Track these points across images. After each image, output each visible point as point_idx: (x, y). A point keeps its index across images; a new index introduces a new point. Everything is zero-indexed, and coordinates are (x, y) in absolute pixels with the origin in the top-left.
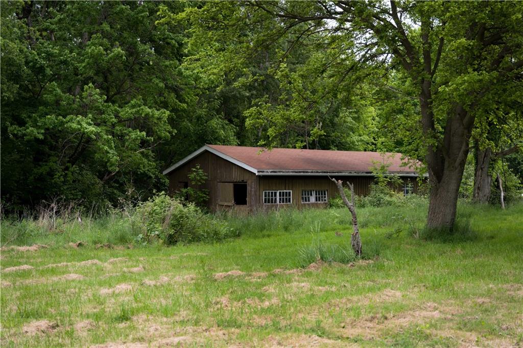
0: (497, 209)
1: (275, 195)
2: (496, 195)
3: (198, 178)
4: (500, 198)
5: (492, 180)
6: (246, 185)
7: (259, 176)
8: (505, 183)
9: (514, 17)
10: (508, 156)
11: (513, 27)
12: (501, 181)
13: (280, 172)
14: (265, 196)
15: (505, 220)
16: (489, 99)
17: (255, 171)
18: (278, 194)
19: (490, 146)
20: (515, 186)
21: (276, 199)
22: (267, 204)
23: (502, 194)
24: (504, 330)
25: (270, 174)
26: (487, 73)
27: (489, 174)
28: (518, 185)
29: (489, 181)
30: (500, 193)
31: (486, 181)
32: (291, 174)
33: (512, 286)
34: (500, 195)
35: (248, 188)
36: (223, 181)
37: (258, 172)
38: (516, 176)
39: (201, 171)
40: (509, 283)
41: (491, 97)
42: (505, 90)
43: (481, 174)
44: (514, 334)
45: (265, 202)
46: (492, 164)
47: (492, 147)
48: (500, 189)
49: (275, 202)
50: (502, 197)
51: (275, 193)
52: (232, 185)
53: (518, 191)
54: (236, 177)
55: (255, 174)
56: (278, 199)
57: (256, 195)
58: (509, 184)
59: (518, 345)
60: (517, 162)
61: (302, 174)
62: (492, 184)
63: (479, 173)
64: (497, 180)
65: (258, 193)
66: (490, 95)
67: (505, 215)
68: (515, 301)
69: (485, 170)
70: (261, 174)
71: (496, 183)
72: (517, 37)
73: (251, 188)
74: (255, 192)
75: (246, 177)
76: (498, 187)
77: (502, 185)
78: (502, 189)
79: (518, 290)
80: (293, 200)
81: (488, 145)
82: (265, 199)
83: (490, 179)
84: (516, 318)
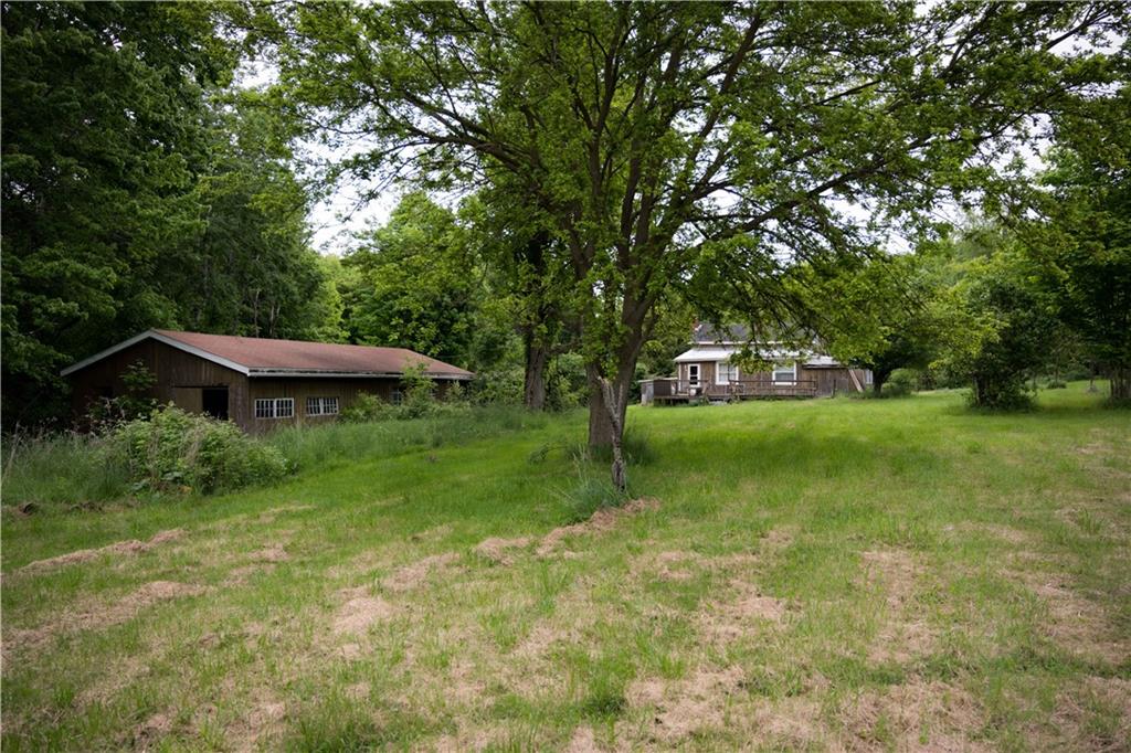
1: (272, 406)
3: (141, 380)
6: (227, 391)
7: (251, 377)
13: (280, 371)
14: (258, 407)
17: (245, 370)
18: (275, 404)
21: (272, 412)
22: (260, 418)
25: (266, 374)
31: (540, 384)
32: (294, 374)
35: (231, 396)
36: (183, 384)
37: (251, 371)
39: (144, 370)
43: (534, 375)
45: (258, 416)
49: (272, 415)
51: (272, 402)
52: (199, 391)
54: (207, 377)
55: (245, 375)
56: (275, 411)
57: (245, 405)
61: (309, 375)
63: (532, 374)
65: (247, 403)
69: (539, 370)
70: (254, 374)
73: (237, 395)
74: (243, 400)
75: (226, 379)
80: (296, 411)
82: (258, 412)
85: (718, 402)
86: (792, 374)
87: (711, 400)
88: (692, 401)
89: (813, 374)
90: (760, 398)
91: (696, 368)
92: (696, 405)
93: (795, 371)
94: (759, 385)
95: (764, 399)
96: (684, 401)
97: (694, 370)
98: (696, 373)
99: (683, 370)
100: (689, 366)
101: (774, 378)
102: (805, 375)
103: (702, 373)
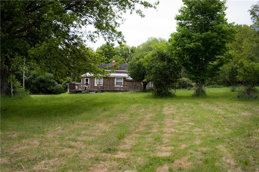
0: (9, 97)
2: (9, 91)
4: (11, 92)
5: (7, 83)
8: (13, 85)
9: (16, 10)
10: (16, 73)
11: (16, 14)
12: (11, 84)
15: (13, 102)
16: (4, 46)
19: (6, 68)
20: (18, 87)
23: (12, 90)
24: (4, 153)
26: (3, 34)
27: (6, 81)
28: (19, 86)
29: (6, 84)
30: (11, 89)
31: (5, 84)
33: (11, 132)
34: (11, 90)
38: (18, 82)
40: (10, 131)
41: (5, 45)
42: (12, 42)
43: (2, 81)
44: (9, 155)
46: (8, 76)
47: (7, 68)
48: (11, 88)
50: (12, 91)
53: (20, 89)
58: (15, 85)
59: (10, 160)
60: (20, 76)
62: (8, 86)
64: (10, 84)
66: (5, 44)
67: (13, 99)
68: (11, 140)
71: (9, 85)
72: (18, 19)
76: (10, 87)
77: (12, 86)
78: (12, 88)
79: (13, 134)
81: (5, 67)
83: (6, 83)
84: (11, 147)
85: (92, 92)
86: (122, 83)
87: (89, 92)
88: (83, 92)
89: (129, 83)
90: (108, 91)
91: (88, 79)
92: (84, 93)
93: (123, 82)
94: (110, 86)
95: (110, 92)
96: (80, 92)
97: (87, 80)
98: (88, 81)
99: (83, 80)
100: (85, 78)
101: (115, 84)
102: (126, 83)
103: (90, 81)
